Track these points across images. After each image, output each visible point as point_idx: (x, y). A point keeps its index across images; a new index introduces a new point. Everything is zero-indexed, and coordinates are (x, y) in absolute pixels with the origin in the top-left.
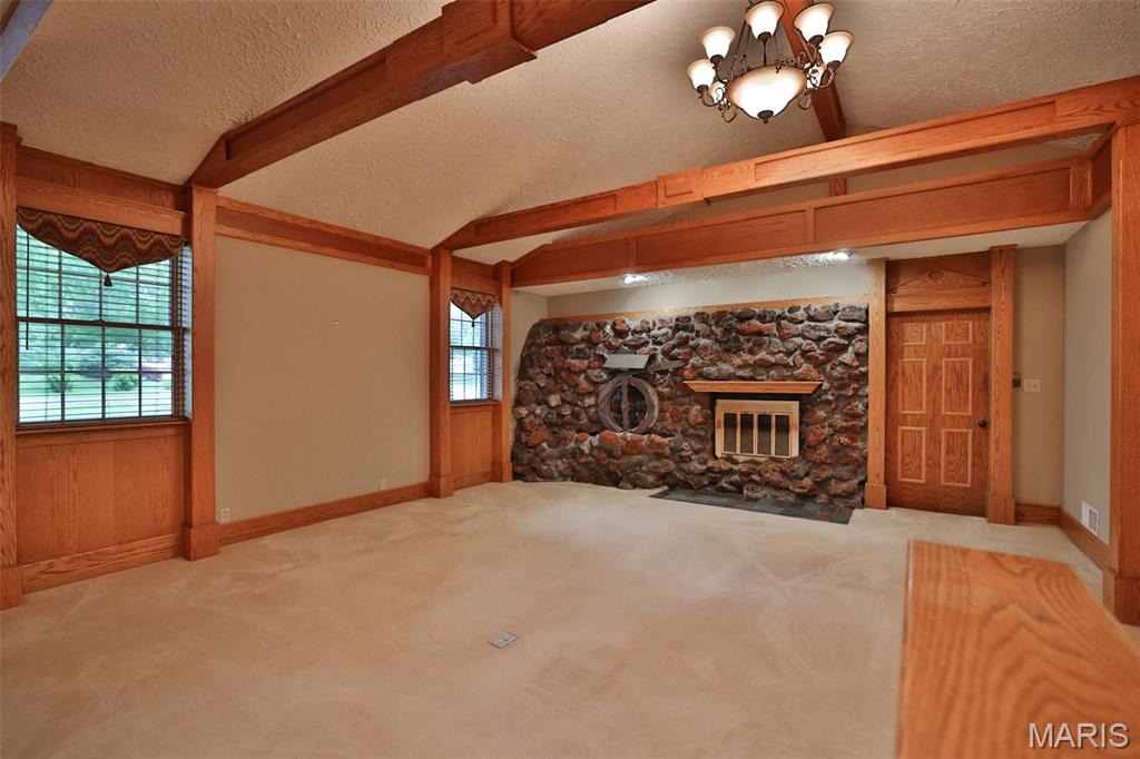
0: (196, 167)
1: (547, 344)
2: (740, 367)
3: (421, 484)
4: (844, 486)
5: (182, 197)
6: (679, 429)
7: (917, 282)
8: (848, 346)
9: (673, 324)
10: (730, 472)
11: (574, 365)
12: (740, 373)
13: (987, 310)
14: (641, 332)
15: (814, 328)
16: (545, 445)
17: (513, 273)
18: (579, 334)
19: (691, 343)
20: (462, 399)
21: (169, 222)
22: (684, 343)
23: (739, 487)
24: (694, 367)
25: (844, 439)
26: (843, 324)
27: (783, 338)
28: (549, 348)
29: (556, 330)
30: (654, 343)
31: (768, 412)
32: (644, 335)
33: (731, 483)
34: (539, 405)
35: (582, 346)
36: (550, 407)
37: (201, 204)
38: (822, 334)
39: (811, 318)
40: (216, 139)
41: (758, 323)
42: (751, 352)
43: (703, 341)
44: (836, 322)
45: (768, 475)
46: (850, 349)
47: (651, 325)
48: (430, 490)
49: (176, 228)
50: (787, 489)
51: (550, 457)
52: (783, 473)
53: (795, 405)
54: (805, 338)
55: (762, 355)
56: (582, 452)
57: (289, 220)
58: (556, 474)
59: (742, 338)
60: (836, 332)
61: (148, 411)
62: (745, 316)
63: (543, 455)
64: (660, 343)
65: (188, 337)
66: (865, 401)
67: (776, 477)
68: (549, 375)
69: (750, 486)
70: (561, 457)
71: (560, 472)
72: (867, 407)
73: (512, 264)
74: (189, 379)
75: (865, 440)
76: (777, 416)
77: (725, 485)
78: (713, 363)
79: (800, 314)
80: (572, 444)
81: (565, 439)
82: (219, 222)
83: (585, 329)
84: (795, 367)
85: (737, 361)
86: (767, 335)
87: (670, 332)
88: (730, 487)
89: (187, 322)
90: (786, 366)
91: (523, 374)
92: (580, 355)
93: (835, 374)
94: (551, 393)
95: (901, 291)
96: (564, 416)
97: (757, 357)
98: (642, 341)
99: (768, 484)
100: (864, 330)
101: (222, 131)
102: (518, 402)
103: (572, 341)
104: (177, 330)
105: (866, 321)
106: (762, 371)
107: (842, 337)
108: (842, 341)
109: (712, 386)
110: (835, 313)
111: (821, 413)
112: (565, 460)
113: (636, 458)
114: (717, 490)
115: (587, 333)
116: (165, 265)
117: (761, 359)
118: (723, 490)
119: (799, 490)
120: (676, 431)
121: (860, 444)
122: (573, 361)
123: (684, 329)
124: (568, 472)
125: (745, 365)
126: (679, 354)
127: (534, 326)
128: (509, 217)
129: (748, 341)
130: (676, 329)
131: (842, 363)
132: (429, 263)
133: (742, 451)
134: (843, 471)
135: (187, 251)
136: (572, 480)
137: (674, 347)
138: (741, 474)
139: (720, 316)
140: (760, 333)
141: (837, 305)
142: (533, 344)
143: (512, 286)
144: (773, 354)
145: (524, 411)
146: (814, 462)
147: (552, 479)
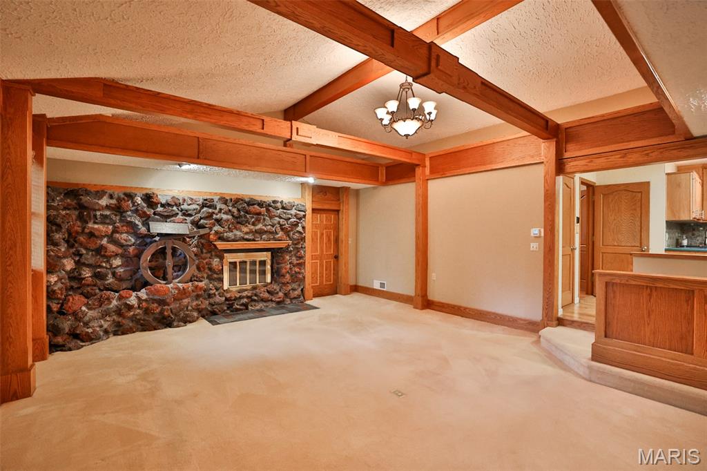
2: (247, 233)
4: (296, 292)
6: (205, 276)
7: (319, 196)
8: (299, 223)
9: (200, 202)
10: (241, 298)
11: (98, 230)
12: (247, 237)
13: (338, 211)
14: (172, 206)
15: (285, 213)
16: (84, 308)
18: (104, 202)
19: (215, 216)
22: (210, 216)
23: (246, 305)
24: (217, 232)
25: (297, 270)
26: (297, 212)
27: (271, 218)
30: (184, 214)
31: (254, 259)
32: (175, 208)
33: (243, 304)
35: (107, 213)
38: (290, 216)
39: (283, 208)
41: (258, 207)
42: (254, 224)
43: (225, 217)
44: (294, 211)
45: (262, 295)
46: (300, 225)
47: (181, 201)
50: (271, 300)
51: (94, 319)
52: (268, 292)
53: (269, 254)
54: (281, 218)
55: (260, 226)
56: (130, 307)
58: (102, 333)
59: (248, 216)
60: (295, 216)
62: (251, 203)
63: (86, 319)
64: (190, 215)
66: (305, 250)
67: (266, 295)
69: (253, 303)
70: (103, 317)
72: (305, 253)
75: (304, 268)
76: (260, 261)
77: (238, 307)
78: (230, 230)
79: (279, 205)
80: (115, 303)
81: (108, 299)
83: (111, 197)
84: (277, 233)
85: (245, 229)
86: (263, 215)
87: (198, 207)
88: (241, 307)
90: (271, 233)
92: (104, 220)
93: (294, 237)
96: (84, 279)
97: (257, 227)
98: (174, 213)
99: (263, 300)
100: (305, 216)
103: (97, 208)
105: (305, 211)
106: (257, 235)
107: (297, 219)
108: (297, 221)
109: (232, 245)
110: (294, 206)
111: (288, 257)
112: (108, 318)
114: (232, 311)
115: (114, 202)
117: (260, 229)
118: (237, 310)
119: (278, 300)
120: (202, 277)
121: (303, 271)
122: (96, 226)
123: (210, 207)
125: (251, 232)
126: (206, 224)
129: (253, 217)
130: (203, 206)
131: (297, 232)
133: (240, 284)
134: (295, 286)
137: (201, 218)
138: (248, 297)
139: (237, 201)
140: (259, 214)
141: (293, 202)
143: (47, 145)
144: (266, 225)
146: (283, 283)
147: (98, 339)
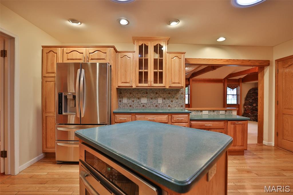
0: (190, 76)
1: (253, 93)
5: (189, 79)
16: (250, 114)
17: (242, 80)
20: (230, 104)
21: (187, 83)
28: (253, 94)
29: (255, 90)
34: (250, 106)
36: (253, 106)
37: (191, 80)
51: (251, 116)
65: (189, 95)
68: (253, 100)
70: (253, 116)
71: (253, 119)
73: (242, 78)
74: (189, 100)
80: (256, 114)
82: (192, 81)
89: (189, 93)
91: (246, 99)
94: (254, 103)
102: (245, 105)
116: (187, 87)
124: (255, 119)
127: (250, 90)
128: (235, 73)
132: (223, 81)
135: (189, 86)
142: (249, 93)
143: (242, 82)
145: (246, 107)
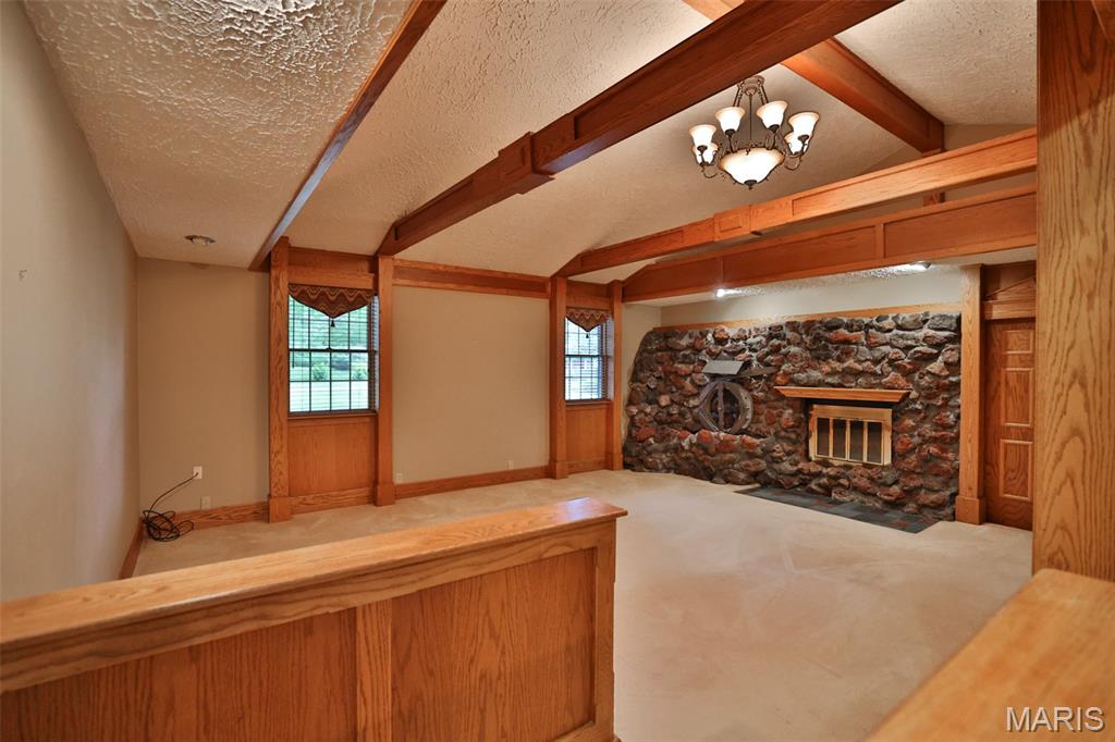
0: (380, 243)
1: (658, 350)
2: (828, 374)
3: (542, 468)
4: (933, 497)
5: (373, 262)
6: (772, 431)
7: (1019, 288)
8: (937, 356)
9: (766, 333)
10: (819, 475)
11: (681, 369)
12: (829, 380)
14: (738, 340)
15: (901, 337)
16: (651, 440)
17: (623, 289)
18: (685, 342)
19: (783, 350)
20: (578, 398)
21: (365, 282)
22: (776, 350)
23: (827, 490)
24: (786, 374)
25: (933, 449)
26: (932, 332)
27: (871, 347)
28: (659, 354)
29: (666, 337)
30: (750, 350)
31: (860, 418)
32: (741, 343)
33: (819, 485)
34: (650, 404)
35: (688, 352)
36: (660, 406)
37: (385, 265)
38: (909, 342)
39: (899, 327)
40: (388, 227)
41: (846, 332)
42: (839, 360)
43: (794, 349)
44: (926, 331)
45: (856, 480)
46: (940, 358)
47: (747, 334)
48: (549, 472)
49: (369, 286)
50: (875, 495)
51: (656, 451)
52: (871, 479)
53: (888, 412)
54: (893, 347)
55: (850, 363)
56: (683, 447)
57: (441, 268)
58: (660, 466)
59: (830, 346)
60: (924, 340)
61: (355, 406)
62: (832, 325)
63: (649, 449)
64: (755, 351)
65: (377, 357)
66: (957, 411)
67: (864, 483)
68: (659, 378)
69: (837, 489)
70: (665, 451)
71: (664, 465)
72: (958, 417)
73: (623, 282)
74: (377, 385)
75: (957, 452)
76: (869, 423)
77: (814, 487)
78: (803, 370)
79: (887, 324)
80: (675, 441)
81: (669, 435)
82: (395, 277)
83: (690, 337)
84: (883, 375)
85: (826, 368)
86: (856, 344)
87: (764, 340)
88: (819, 490)
89: (377, 346)
90: (874, 374)
91: (635, 378)
92: (686, 360)
93: (923, 383)
94: (661, 394)
95: (1001, 297)
96: (672, 415)
97: (845, 365)
98: (739, 349)
99: (855, 489)
100: (956, 338)
101: (393, 221)
102: (631, 402)
103: (678, 348)
104: (370, 351)
105: (958, 329)
106: (851, 378)
107: (931, 346)
108: (930, 350)
109: (801, 391)
110: (925, 321)
111: (910, 422)
112: (669, 454)
113: (728, 456)
114: (807, 491)
115: (692, 341)
116: (364, 310)
117: (848, 367)
118: (812, 491)
119: (886, 497)
120: (769, 433)
121: (950, 455)
122: (680, 366)
123: (777, 337)
124: (672, 465)
125: (833, 373)
126: (772, 361)
127: (648, 334)
128: (605, 250)
129: (837, 349)
130: (770, 337)
131: (929, 372)
132: (549, 289)
133: (834, 455)
134: (934, 483)
135: (376, 299)
136: (675, 473)
137: (767, 354)
138: (830, 477)
139: (809, 325)
140: (847, 342)
141: (926, 314)
142: (643, 351)
143: (623, 301)
144: (860, 362)
145: (634, 410)
146: (903, 471)
147: (657, 470)
